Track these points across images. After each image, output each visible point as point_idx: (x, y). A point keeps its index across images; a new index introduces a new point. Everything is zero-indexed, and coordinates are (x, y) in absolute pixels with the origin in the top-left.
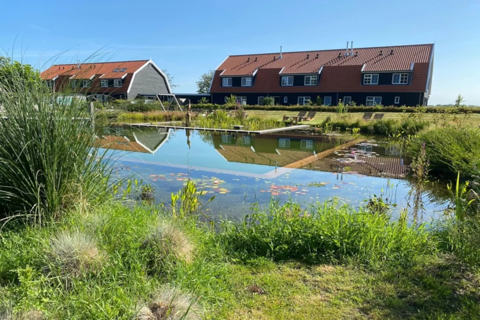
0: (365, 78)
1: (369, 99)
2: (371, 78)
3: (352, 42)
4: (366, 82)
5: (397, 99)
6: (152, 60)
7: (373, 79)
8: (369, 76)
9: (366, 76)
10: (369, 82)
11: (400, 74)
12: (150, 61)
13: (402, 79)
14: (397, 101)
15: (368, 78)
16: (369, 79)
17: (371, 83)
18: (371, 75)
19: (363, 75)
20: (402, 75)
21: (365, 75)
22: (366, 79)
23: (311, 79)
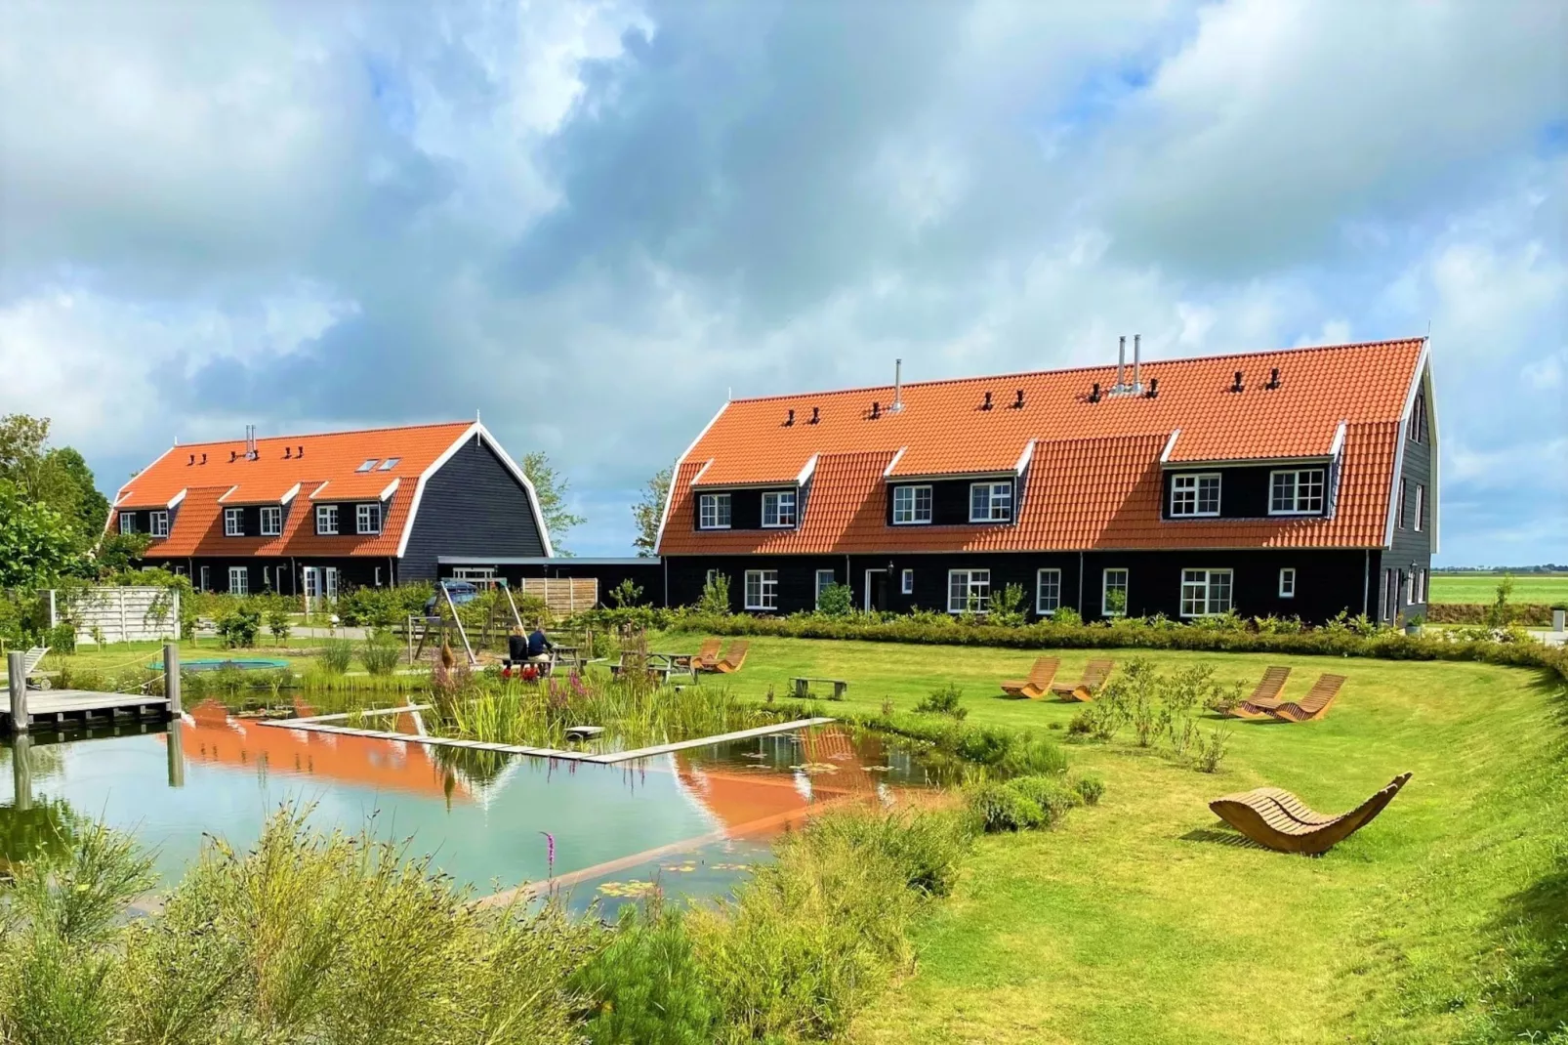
0: (1175, 489)
1: (1189, 577)
2: (1196, 489)
3: (1137, 338)
4: (1178, 509)
5: (1288, 576)
6: (482, 422)
7: (1203, 494)
8: (1190, 482)
9: (1180, 483)
10: (1190, 508)
11: (1297, 474)
12: (478, 428)
13: (1303, 491)
14: (1287, 588)
15: (1185, 489)
16: (1190, 495)
17: (1196, 513)
18: (1197, 478)
19: (1168, 474)
20: (1304, 478)
21: (1174, 478)
22: (1179, 496)
23: (992, 496)
